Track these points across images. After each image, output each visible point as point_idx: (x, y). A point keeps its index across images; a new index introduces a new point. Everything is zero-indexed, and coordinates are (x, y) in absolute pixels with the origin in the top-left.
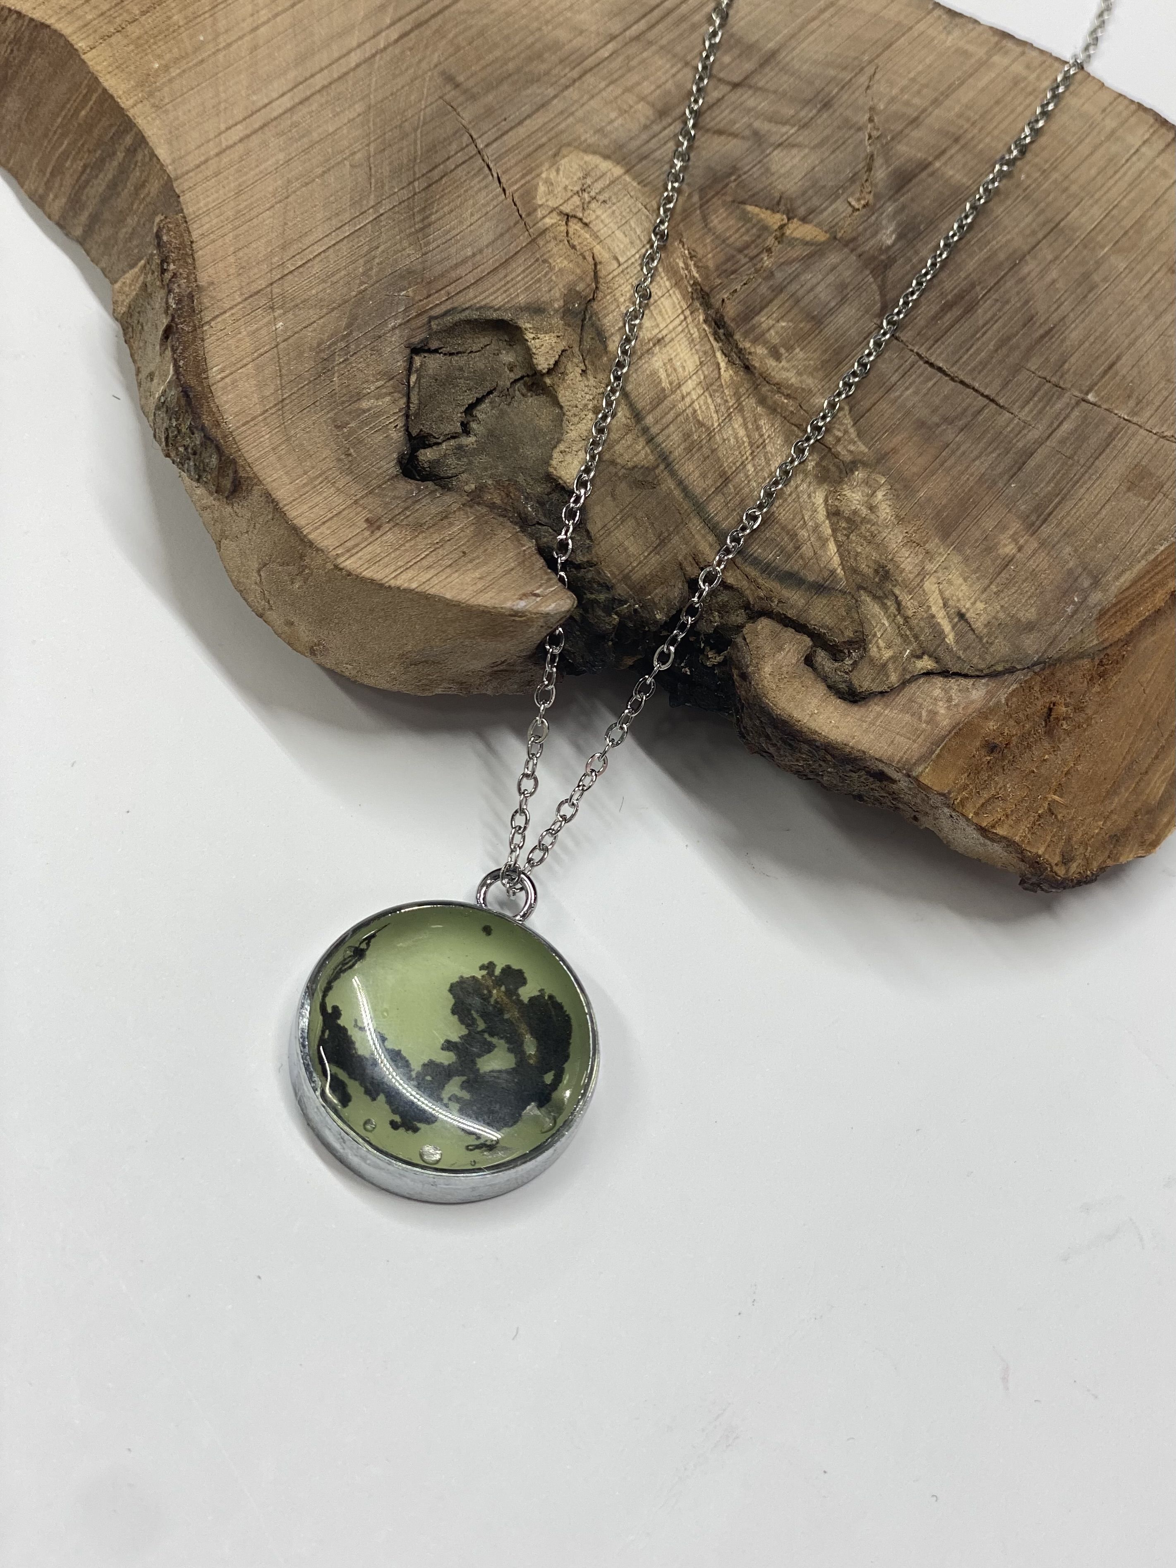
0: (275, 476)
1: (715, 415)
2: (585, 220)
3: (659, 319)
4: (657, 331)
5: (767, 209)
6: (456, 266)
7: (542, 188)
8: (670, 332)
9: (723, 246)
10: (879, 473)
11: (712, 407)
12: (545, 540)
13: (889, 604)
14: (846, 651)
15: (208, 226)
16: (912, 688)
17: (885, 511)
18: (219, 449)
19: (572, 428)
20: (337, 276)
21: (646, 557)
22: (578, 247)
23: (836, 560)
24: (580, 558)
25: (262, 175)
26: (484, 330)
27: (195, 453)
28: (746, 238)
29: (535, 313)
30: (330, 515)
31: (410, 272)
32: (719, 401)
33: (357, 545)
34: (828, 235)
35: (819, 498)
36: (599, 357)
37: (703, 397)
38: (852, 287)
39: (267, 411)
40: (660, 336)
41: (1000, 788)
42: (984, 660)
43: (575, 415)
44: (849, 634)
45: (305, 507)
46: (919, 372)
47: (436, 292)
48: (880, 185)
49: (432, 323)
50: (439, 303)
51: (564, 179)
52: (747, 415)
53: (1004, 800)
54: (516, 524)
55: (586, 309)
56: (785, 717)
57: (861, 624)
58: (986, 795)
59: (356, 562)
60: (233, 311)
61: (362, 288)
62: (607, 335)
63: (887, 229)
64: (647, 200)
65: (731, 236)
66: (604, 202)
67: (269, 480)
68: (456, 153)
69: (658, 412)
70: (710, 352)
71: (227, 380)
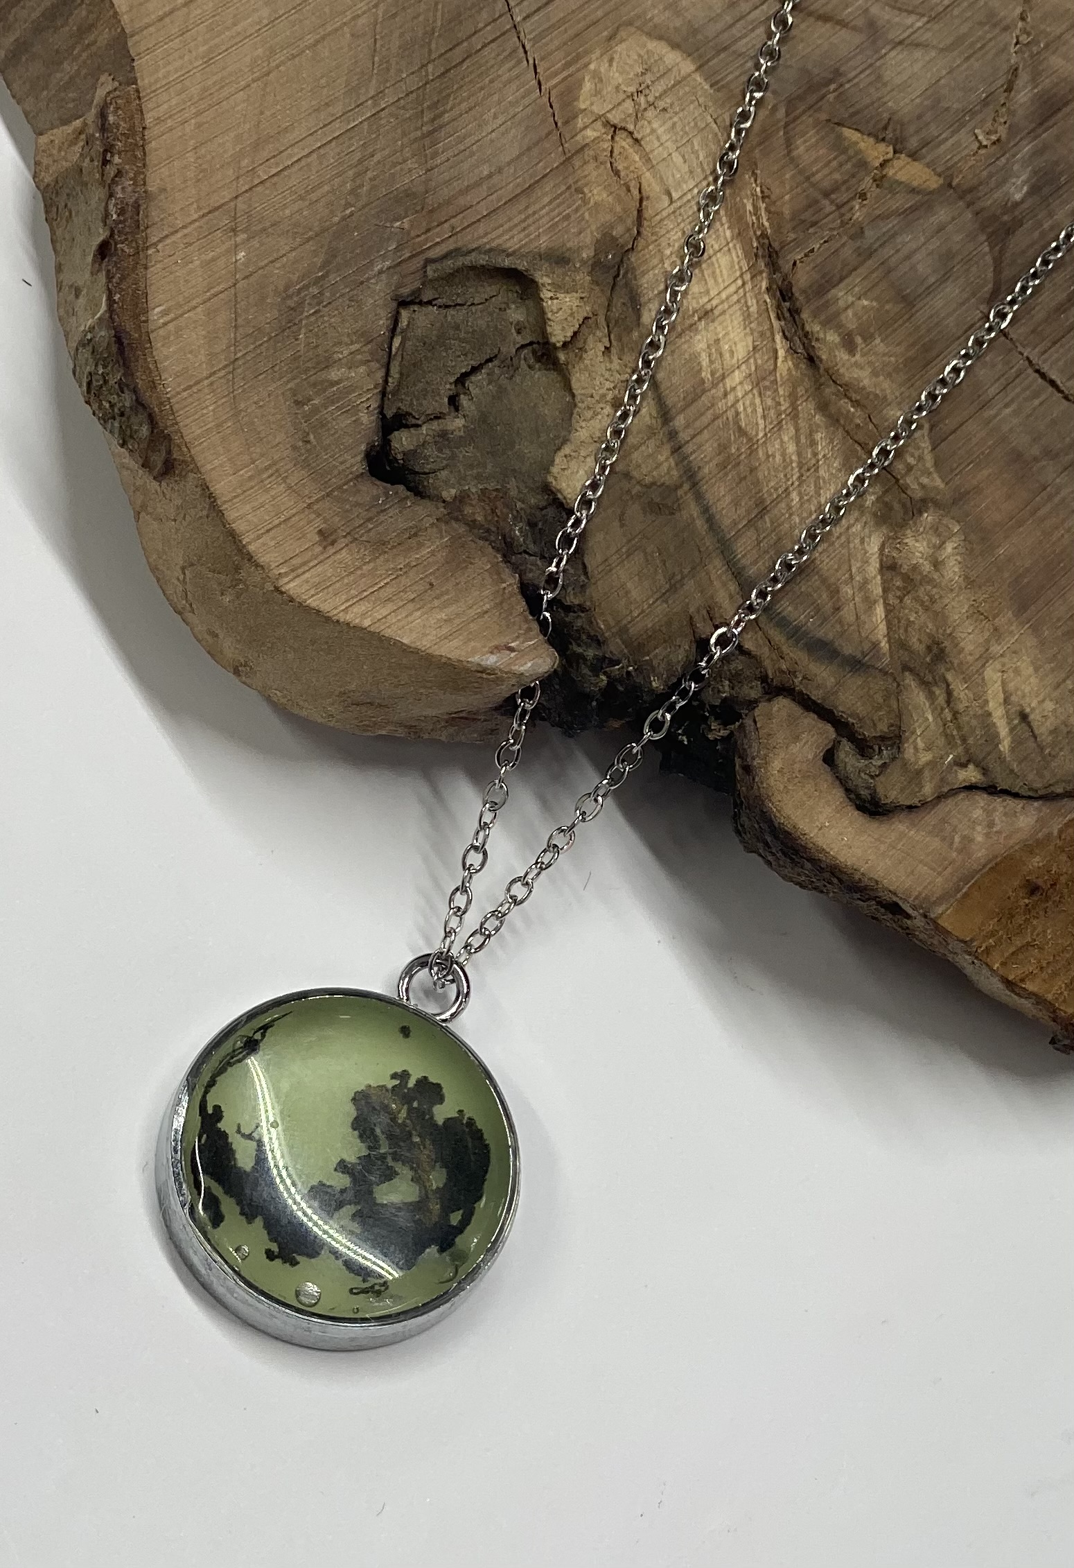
0: (216, 462)
1: (761, 422)
2: (636, 135)
3: (711, 282)
4: (705, 299)
5: (869, 135)
6: (468, 189)
7: (588, 86)
8: (722, 302)
9: (806, 185)
10: (953, 518)
11: (760, 410)
12: (531, 575)
13: (938, 692)
14: (876, 748)
15: (166, 106)
16: (949, 804)
17: (953, 570)
18: (152, 420)
19: (583, 424)
20: (319, 193)
21: (650, 606)
22: (622, 174)
23: (883, 628)
24: (572, 599)
25: (238, 39)
26: (492, 277)
27: (122, 414)
28: (837, 176)
29: (557, 263)
30: (277, 522)
31: (409, 194)
32: (769, 402)
33: (304, 564)
34: (941, 181)
35: (874, 546)
36: (629, 331)
37: (750, 395)
38: (960, 257)
39: (214, 373)
40: (708, 307)
41: (1038, 935)
42: (1042, 776)
43: (589, 408)
44: (883, 727)
45: (248, 507)
46: (1027, 382)
47: (438, 225)
48: (1020, 112)
49: (429, 268)
50: (439, 241)
51: (617, 75)
52: (802, 423)
53: (1041, 948)
54: (498, 550)
55: (622, 261)
56: (789, 828)
57: (900, 716)
58: (1018, 942)
59: (301, 586)
60: (186, 231)
61: (348, 212)
62: (643, 300)
63: (1018, 177)
64: (720, 112)
65: (817, 172)
66: (664, 110)
67: (209, 467)
68: (486, 26)
69: (693, 410)
70: (768, 334)
71: (171, 327)
